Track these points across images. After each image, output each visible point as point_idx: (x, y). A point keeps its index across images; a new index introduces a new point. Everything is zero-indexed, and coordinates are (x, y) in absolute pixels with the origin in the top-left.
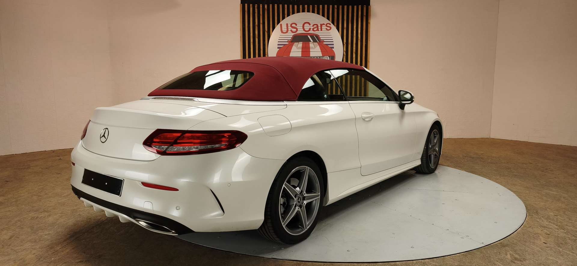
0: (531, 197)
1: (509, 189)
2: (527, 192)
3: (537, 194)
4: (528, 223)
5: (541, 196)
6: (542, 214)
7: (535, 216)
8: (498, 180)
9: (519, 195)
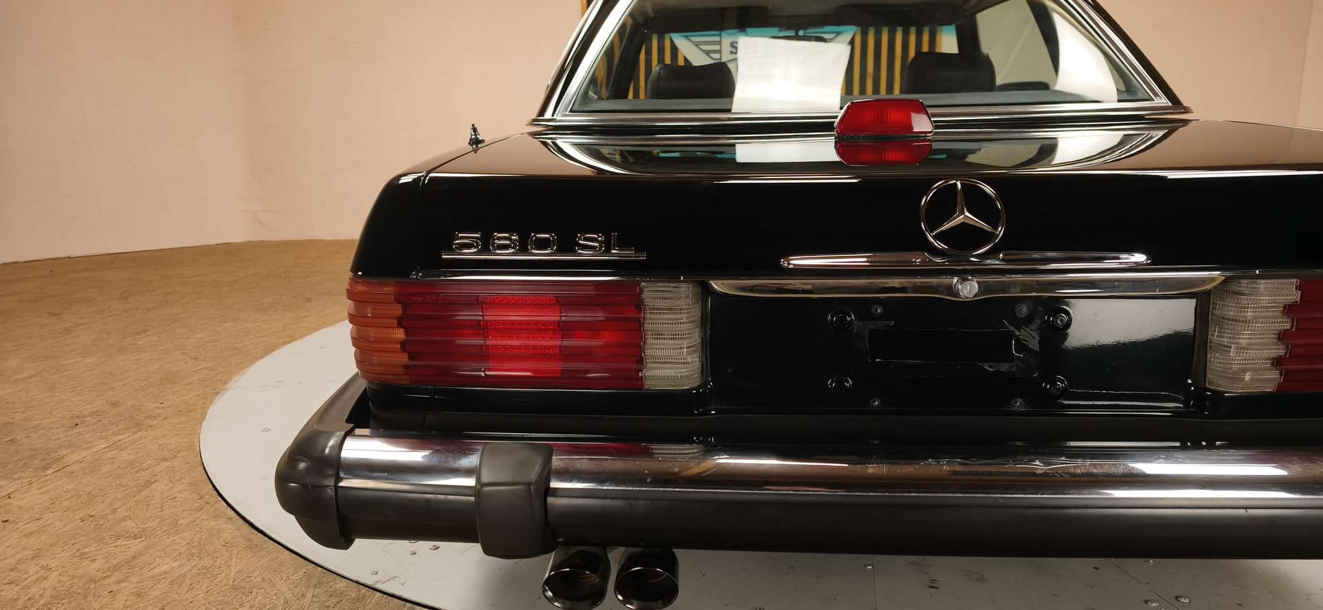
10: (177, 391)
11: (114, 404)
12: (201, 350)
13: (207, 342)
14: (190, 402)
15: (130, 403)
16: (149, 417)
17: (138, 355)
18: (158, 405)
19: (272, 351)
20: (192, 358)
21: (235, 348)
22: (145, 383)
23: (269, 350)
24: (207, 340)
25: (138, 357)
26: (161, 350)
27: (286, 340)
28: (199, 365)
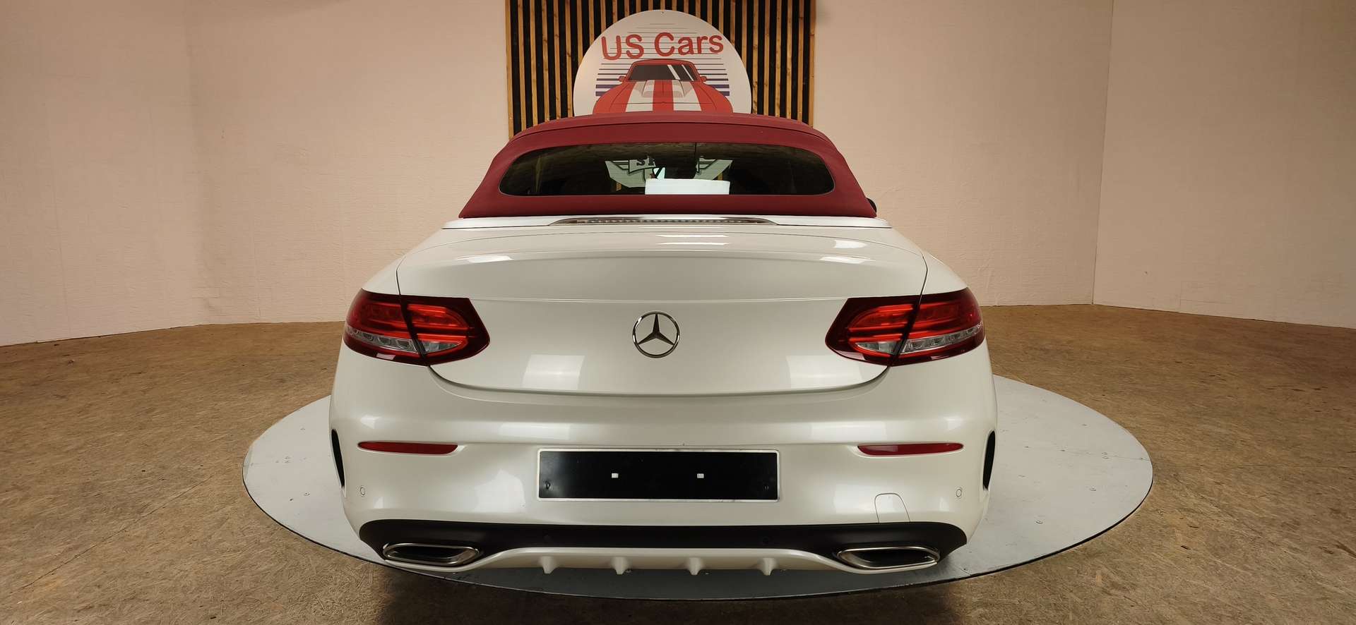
0: (1169, 440)
1: (1120, 423)
2: (1162, 429)
3: (1183, 434)
4: (1151, 502)
5: (1190, 438)
6: (1187, 481)
7: (1171, 485)
8: (1097, 403)
10: (209, 456)
11: (164, 467)
12: (210, 423)
13: (212, 418)
14: (225, 463)
15: (176, 466)
16: (197, 475)
17: (159, 429)
18: (199, 467)
19: (271, 425)
20: (207, 431)
21: (238, 423)
22: (178, 452)
23: (268, 424)
24: (210, 416)
25: (159, 431)
26: (175, 425)
27: (278, 415)
28: (216, 437)
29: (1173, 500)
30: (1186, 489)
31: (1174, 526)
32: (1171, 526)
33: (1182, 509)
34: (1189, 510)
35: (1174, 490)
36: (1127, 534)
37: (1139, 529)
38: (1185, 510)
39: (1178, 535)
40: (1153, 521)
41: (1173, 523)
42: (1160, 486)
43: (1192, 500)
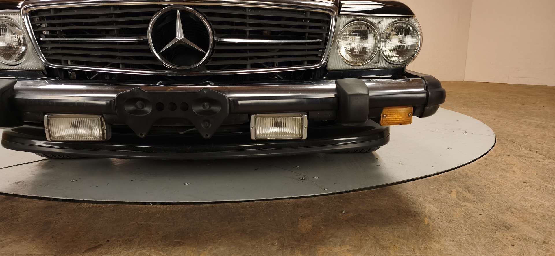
0: (505, 125)
1: (476, 118)
2: (501, 121)
3: (514, 123)
5: (519, 125)
6: (519, 142)
7: (508, 144)
9: (488, 123)
29: (511, 151)
30: (518, 146)
31: (513, 165)
32: (509, 164)
33: (516, 155)
34: (522, 156)
35: (510, 146)
36: (478, 168)
37: (487, 165)
38: (519, 156)
39: (515, 169)
40: (496, 162)
41: (511, 163)
42: (500, 144)
43: (524, 151)
